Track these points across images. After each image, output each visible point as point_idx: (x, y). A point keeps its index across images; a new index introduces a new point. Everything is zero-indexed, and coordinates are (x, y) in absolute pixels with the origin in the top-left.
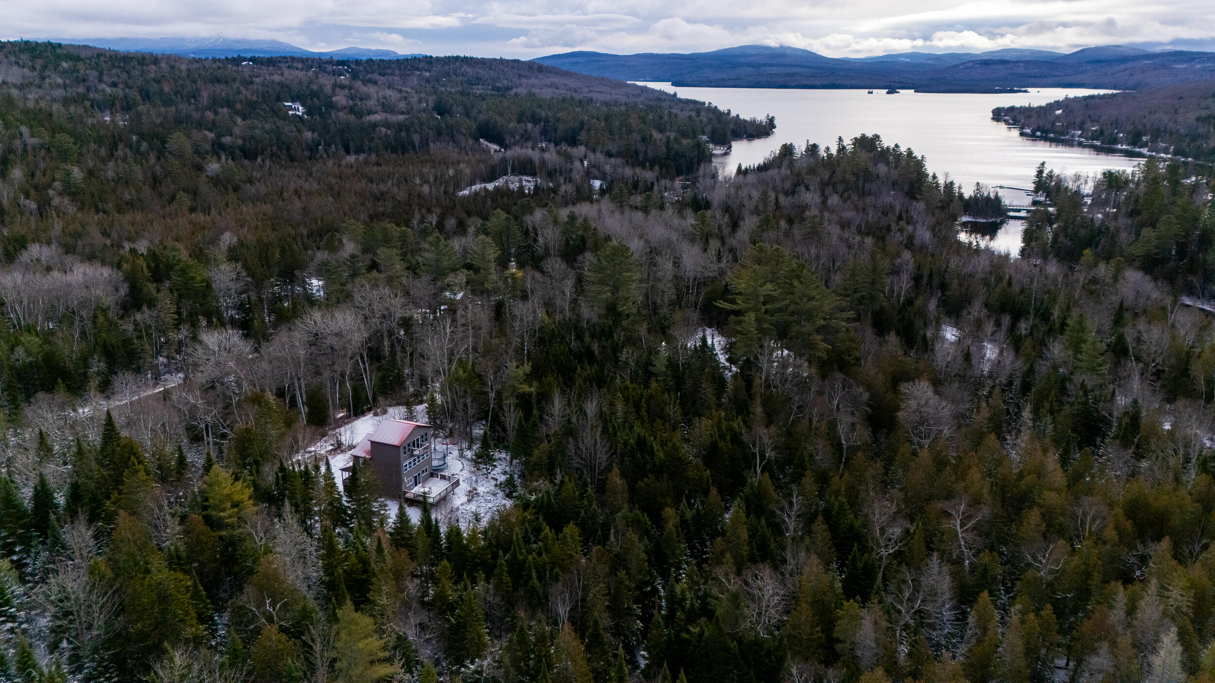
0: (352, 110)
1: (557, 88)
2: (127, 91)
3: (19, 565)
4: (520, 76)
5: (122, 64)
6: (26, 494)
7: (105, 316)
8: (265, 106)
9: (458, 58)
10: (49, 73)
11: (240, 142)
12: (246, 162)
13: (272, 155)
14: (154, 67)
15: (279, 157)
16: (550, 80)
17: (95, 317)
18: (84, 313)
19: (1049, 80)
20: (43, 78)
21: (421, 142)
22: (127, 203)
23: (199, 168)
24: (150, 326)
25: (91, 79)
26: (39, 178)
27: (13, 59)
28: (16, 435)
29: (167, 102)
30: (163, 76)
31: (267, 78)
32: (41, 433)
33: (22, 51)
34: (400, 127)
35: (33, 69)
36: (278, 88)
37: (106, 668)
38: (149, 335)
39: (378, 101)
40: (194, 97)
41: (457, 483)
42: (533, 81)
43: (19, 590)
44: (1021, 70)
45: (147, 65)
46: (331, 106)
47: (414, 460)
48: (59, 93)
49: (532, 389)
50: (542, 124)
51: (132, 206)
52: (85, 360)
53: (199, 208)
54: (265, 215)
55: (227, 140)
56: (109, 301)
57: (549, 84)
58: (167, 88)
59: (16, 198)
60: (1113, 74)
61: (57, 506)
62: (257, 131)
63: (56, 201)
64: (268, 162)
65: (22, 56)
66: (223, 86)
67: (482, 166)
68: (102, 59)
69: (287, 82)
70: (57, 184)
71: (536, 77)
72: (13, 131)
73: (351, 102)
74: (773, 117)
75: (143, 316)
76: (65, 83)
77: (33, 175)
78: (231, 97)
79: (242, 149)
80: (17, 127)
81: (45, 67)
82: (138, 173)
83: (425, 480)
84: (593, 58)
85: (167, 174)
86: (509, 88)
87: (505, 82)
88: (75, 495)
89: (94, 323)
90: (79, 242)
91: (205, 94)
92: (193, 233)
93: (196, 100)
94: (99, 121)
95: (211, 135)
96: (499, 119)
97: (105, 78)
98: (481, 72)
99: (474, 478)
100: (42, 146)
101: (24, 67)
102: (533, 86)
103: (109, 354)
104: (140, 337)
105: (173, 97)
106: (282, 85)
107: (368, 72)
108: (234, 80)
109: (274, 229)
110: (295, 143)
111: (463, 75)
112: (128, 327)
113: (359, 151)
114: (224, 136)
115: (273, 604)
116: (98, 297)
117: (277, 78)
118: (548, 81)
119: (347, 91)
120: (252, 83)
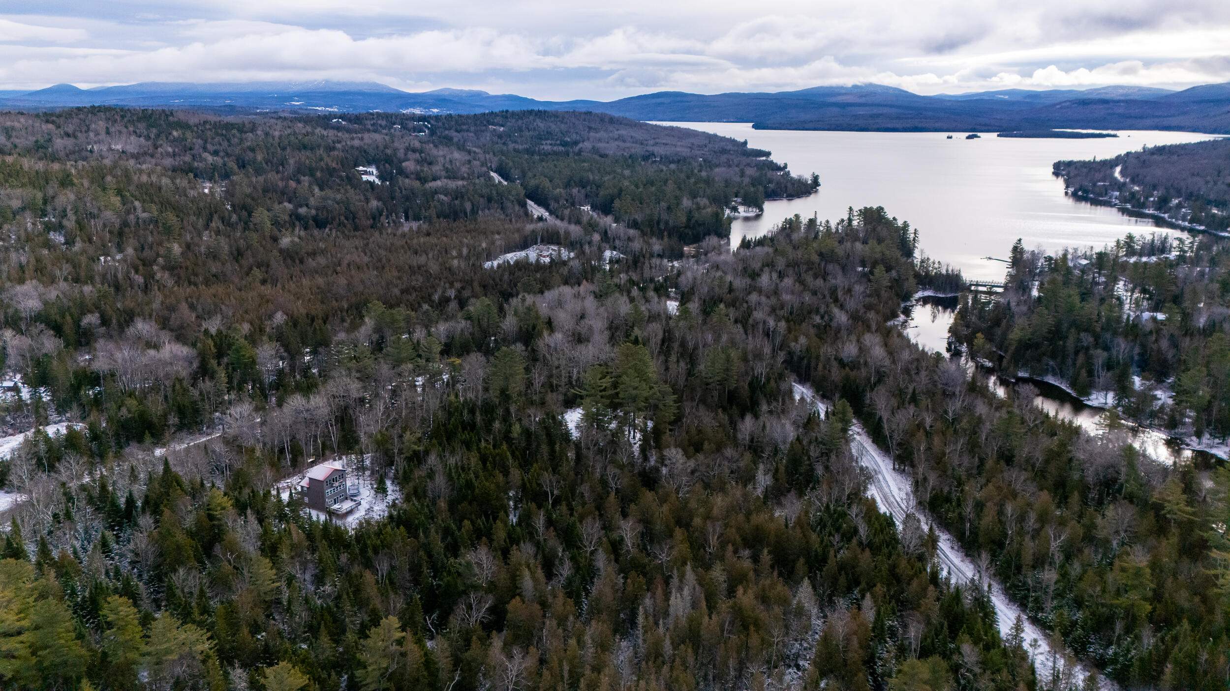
0: (418, 176)
1: (624, 141)
2: (226, 159)
3: (117, 536)
4: (590, 128)
5: (224, 132)
6: (122, 501)
7: (181, 384)
8: (342, 173)
10: (161, 142)
11: (313, 212)
12: (316, 232)
13: (339, 225)
14: (251, 135)
15: (345, 226)
16: (619, 132)
17: (174, 386)
18: (167, 383)
20: (156, 147)
21: (473, 209)
22: (214, 276)
23: (275, 239)
24: (210, 393)
25: (197, 147)
26: (147, 253)
27: (131, 129)
28: (119, 465)
29: (259, 171)
30: (258, 144)
31: (348, 143)
32: (132, 467)
33: (139, 120)
34: (458, 195)
35: (148, 138)
36: (357, 153)
37: (153, 580)
38: (209, 398)
39: (444, 166)
40: (282, 164)
41: (361, 503)
42: (602, 134)
43: (116, 547)
45: (246, 132)
46: (402, 172)
47: (334, 489)
48: (168, 162)
51: (217, 278)
52: (165, 416)
53: (269, 281)
54: (318, 288)
55: (303, 211)
56: (184, 374)
57: (616, 136)
58: (259, 157)
59: (128, 272)
60: (1215, 116)
61: (137, 507)
62: (330, 202)
63: (158, 276)
64: (334, 231)
65: (139, 125)
66: (308, 153)
67: (516, 236)
68: (208, 127)
69: (366, 147)
70: (160, 260)
71: (606, 131)
72: (129, 205)
73: (418, 168)
75: (206, 385)
76: (174, 151)
77: (143, 248)
78: (314, 165)
79: (315, 219)
80: (132, 203)
81: (158, 136)
82: (224, 245)
83: (342, 501)
84: (679, 99)
85: (249, 247)
86: (576, 143)
87: (574, 136)
88: (147, 501)
89: (174, 390)
90: (173, 315)
91: (292, 161)
92: (260, 306)
93: (283, 167)
94: (199, 193)
95: (289, 206)
97: (209, 146)
99: (372, 501)
100: (151, 220)
101: (140, 136)
102: (600, 140)
103: (181, 411)
104: (203, 400)
105: (264, 165)
106: (361, 150)
107: (446, 129)
108: (319, 146)
109: (322, 302)
110: (361, 213)
112: (195, 393)
113: (417, 218)
114: (301, 206)
115: (231, 555)
116: (177, 372)
117: (356, 143)
118: (616, 134)
119: (418, 155)
120: (334, 148)
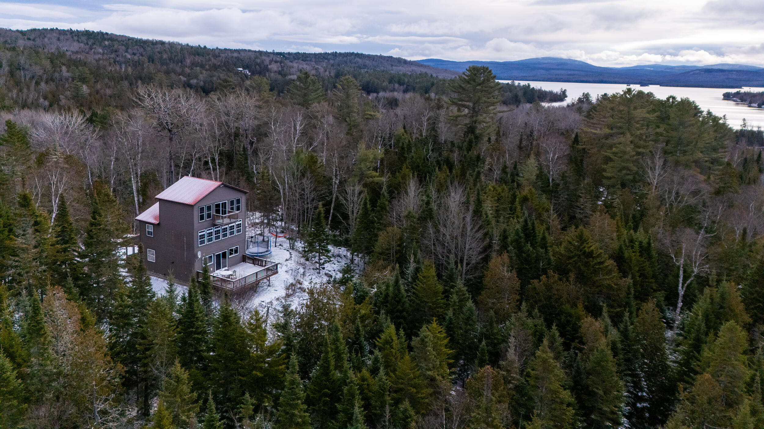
0: (280, 73)
2: (140, 57)
4: (392, 65)
5: (142, 45)
8: (224, 68)
9: (353, 53)
10: (96, 47)
11: (202, 84)
14: (160, 45)
19: (755, 83)
20: (91, 49)
25: (121, 50)
27: (76, 39)
29: (163, 63)
30: (165, 50)
31: (230, 54)
33: (83, 36)
35: (87, 44)
36: (235, 60)
39: (298, 69)
40: (181, 61)
41: (274, 270)
44: (734, 76)
45: (157, 44)
46: (267, 70)
47: (217, 232)
48: (98, 56)
49: (384, 179)
50: (405, 86)
55: (193, 81)
58: (165, 57)
62: (215, 79)
63: (63, 102)
65: (83, 38)
66: (201, 57)
68: (131, 41)
69: (242, 58)
70: (68, 93)
71: (403, 67)
73: (280, 69)
74: (565, 90)
76: (103, 52)
78: (204, 63)
80: (60, 67)
81: (94, 43)
83: (234, 265)
84: (439, 63)
87: (382, 68)
91: (188, 60)
93: (181, 63)
95: (184, 79)
96: (376, 81)
97: (129, 50)
98: (367, 62)
99: (301, 271)
101: (81, 43)
105: (168, 61)
106: (238, 58)
107: (295, 59)
111: (355, 63)
114: (192, 79)
119: (279, 64)
